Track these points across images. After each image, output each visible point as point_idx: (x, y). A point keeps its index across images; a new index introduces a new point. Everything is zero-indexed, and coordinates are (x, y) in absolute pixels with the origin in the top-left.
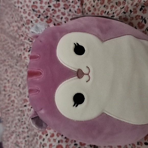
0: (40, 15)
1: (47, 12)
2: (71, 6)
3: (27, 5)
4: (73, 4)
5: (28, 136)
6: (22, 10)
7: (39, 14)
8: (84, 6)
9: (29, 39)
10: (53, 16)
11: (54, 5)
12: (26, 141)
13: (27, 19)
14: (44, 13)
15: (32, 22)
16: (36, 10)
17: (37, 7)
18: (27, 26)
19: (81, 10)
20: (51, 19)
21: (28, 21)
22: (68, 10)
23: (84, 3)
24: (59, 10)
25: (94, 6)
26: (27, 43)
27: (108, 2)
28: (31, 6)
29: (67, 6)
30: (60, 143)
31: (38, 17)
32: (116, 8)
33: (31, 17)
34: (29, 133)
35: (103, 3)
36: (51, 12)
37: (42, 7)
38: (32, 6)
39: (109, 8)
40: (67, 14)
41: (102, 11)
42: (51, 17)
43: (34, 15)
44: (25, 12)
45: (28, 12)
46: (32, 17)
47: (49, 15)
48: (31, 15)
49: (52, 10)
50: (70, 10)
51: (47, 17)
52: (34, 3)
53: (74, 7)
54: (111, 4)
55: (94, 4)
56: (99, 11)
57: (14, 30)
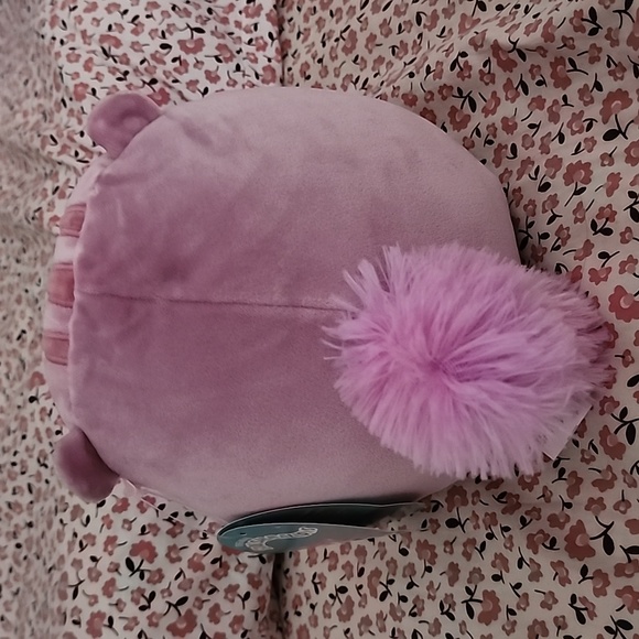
0: (126, 73)
1: (153, 63)
2: (243, 54)
3: (84, 33)
4: (252, 49)
5: (30, 525)
6: (65, 50)
7: (124, 68)
8: (290, 61)
9: (77, 154)
10: (176, 81)
11: (182, 43)
12: (18, 546)
13: (78, 81)
14: (142, 67)
15: (94, 91)
16: (114, 51)
17: (118, 44)
18: (75, 105)
19: (279, 73)
20: (167, 90)
21: (80, 89)
22: (233, 65)
23: (291, 52)
24: (198, 63)
25: (320, 61)
26: (68, 167)
27: (366, 46)
28: (97, 37)
29: (231, 52)
30: (148, 538)
31: (119, 79)
32: (390, 64)
33: (93, 74)
34: (36, 507)
35: (354, 47)
36: (170, 66)
37: (135, 46)
38: (103, 38)
39: (370, 64)
40: (225, 78)
41: (349, 77)
42: (165, 83)
43: (104, 70)
44: (73, 57)
45: (85, 57)
46: (98, 77)
47: (159, 75)
48: (95, 69)
49: (174, 60)
50: (238, 68)
51: (154, 81)
52: (110, 28)
53: (256, 61)
54: (377, 52)
55: (322, 52)
56: (337, 76)
57: (27, 123)
